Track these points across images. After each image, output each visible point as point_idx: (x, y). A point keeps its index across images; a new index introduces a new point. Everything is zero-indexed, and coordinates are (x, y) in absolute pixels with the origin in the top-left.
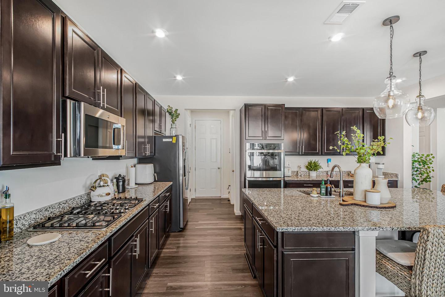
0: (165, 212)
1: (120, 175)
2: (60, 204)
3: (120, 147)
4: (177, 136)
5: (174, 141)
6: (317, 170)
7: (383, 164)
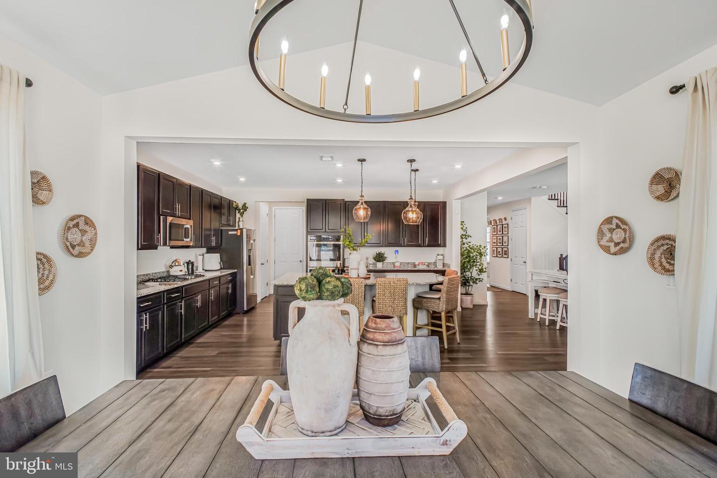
0: (228, 293)
1: (190, 261)
2: (153, 273)
3: (189, 240)
4: (242, 230)
5: (239, 234)
6: (383, 261)
7: (442, 255)
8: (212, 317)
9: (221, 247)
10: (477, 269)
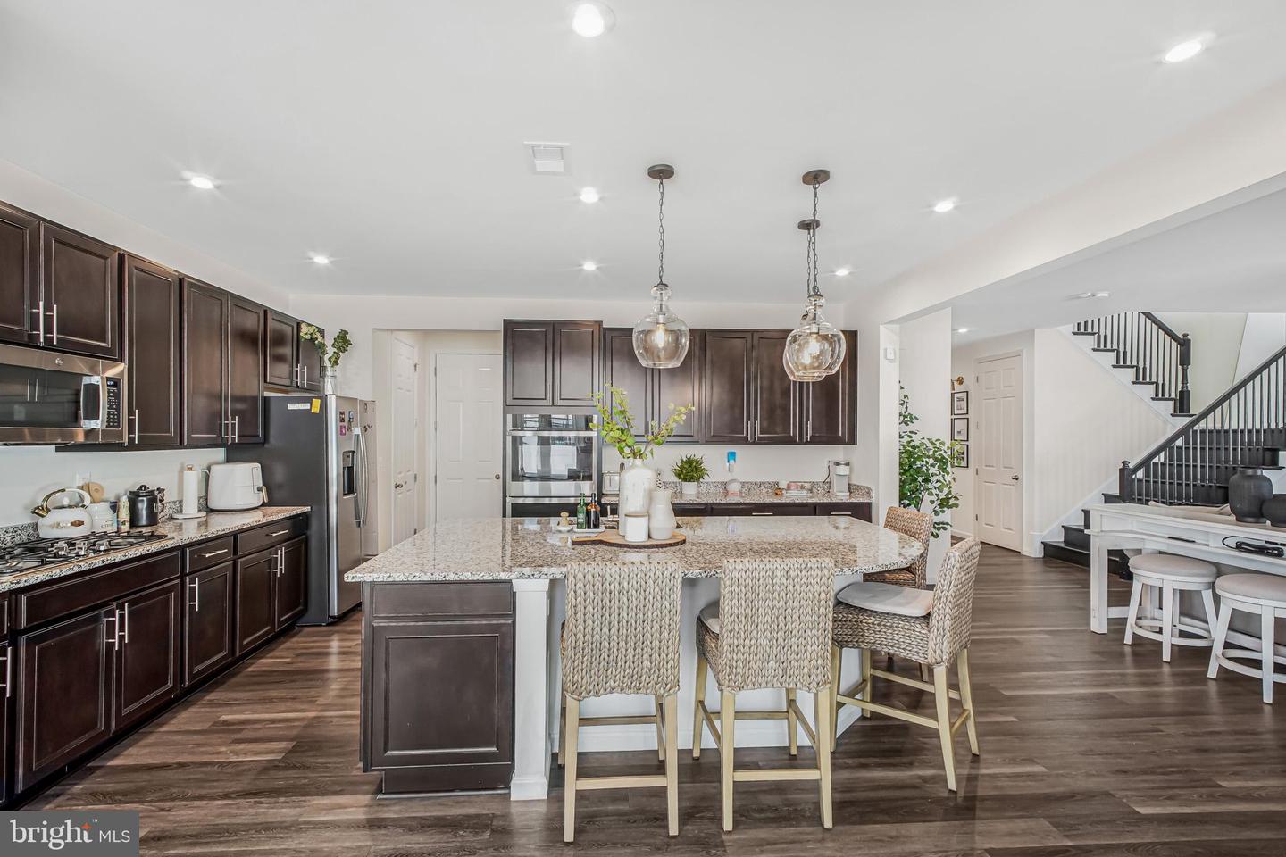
1: (140, 488)
5: (316, 410)
6: (698, 480)
7: (848, 464)
8: (243, 637)
9: (266, 446)
10: (934, 498)
